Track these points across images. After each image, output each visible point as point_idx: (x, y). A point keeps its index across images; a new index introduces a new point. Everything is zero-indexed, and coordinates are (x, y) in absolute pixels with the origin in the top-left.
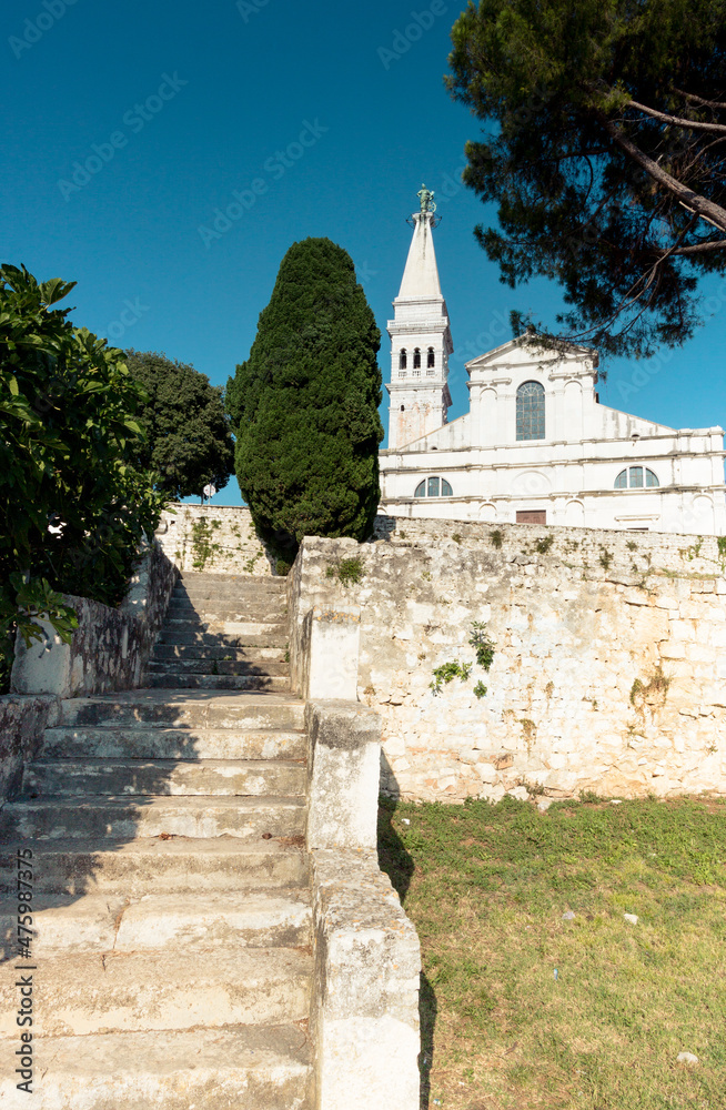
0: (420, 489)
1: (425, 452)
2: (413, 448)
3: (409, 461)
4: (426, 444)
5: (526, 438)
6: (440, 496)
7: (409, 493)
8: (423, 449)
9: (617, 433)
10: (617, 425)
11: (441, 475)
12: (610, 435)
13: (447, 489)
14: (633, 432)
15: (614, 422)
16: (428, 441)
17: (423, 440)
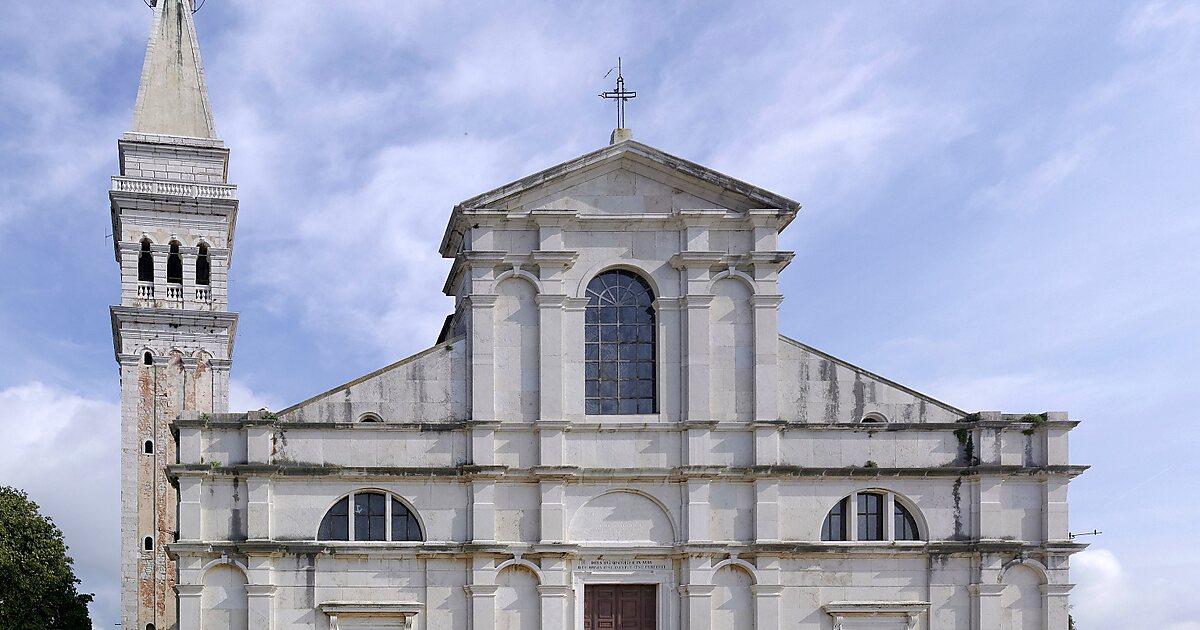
0: (334, 523)
1: (347, 426)
2: (312, 415)
3: (306, 449)
4: (348, 406)
5: (606, 411)
6: (389, 541)
7: (308, 528)
8: (339, 419)
9: (833, 409)
10: (833, 391)
11: (391, 487)
12: (815, 415)
13: (409, 523)
14: (869, 409)
15: (826, 385)
16: (354, 398)
17: (341, 396)
